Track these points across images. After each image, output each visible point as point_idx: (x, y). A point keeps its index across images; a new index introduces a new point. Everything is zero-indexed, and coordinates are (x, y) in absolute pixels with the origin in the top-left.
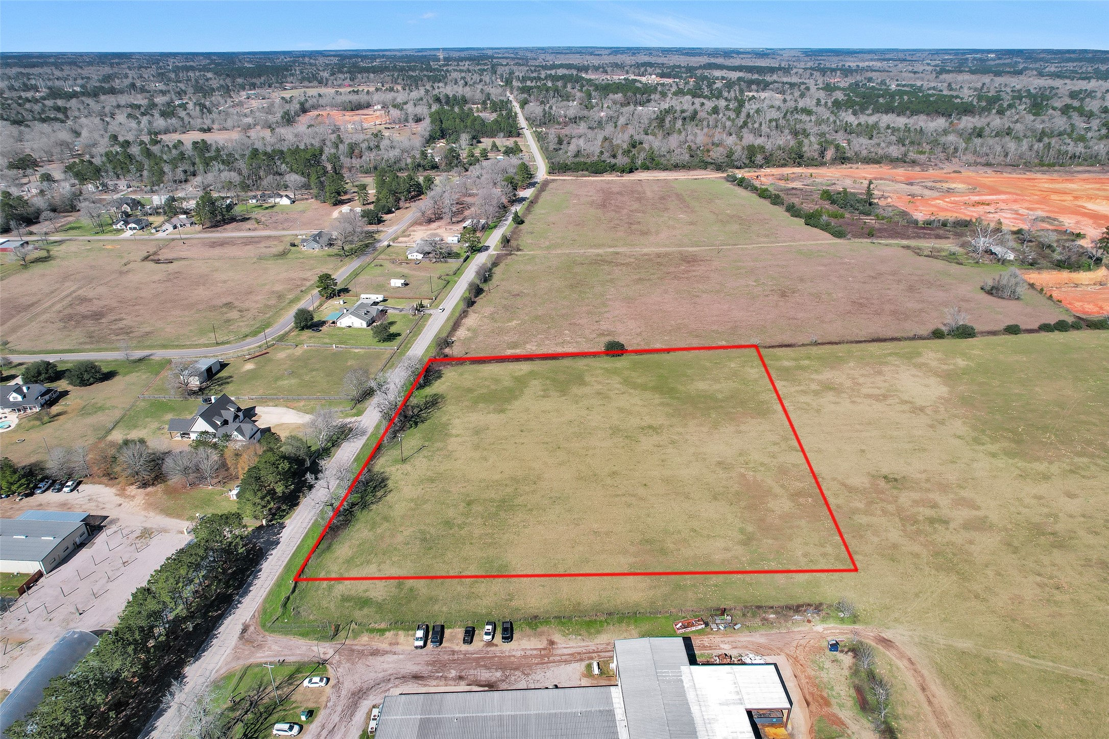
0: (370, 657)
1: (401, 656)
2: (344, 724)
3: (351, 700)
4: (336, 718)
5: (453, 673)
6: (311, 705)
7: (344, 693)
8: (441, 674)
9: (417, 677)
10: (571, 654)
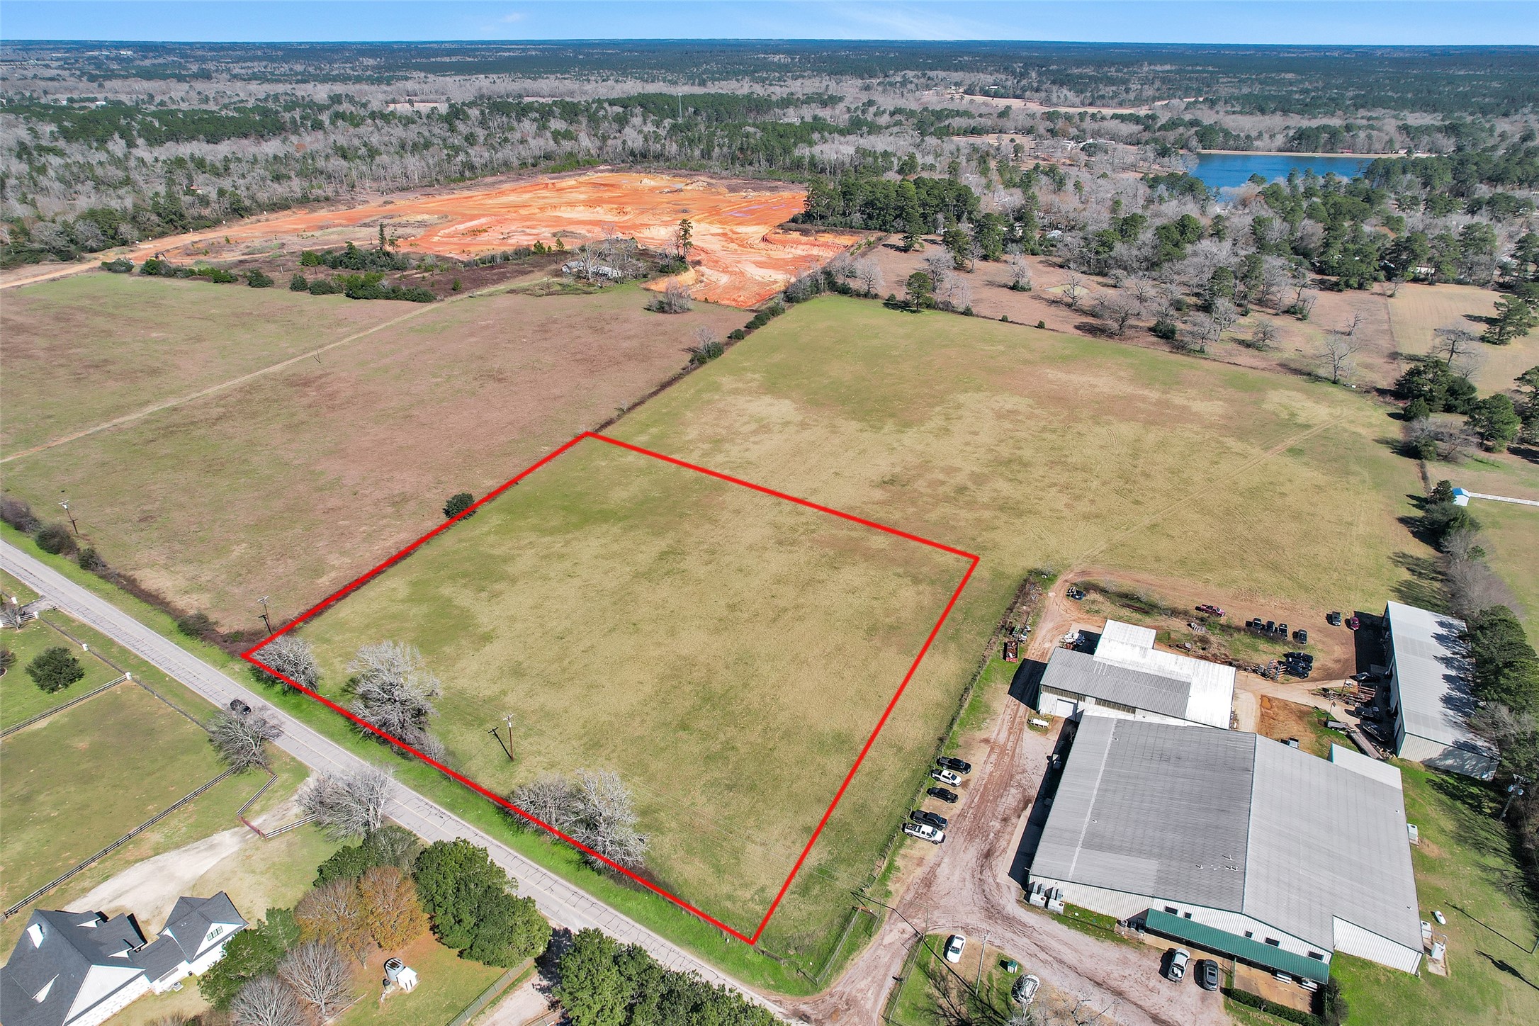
0: (933, 889)
1: (946, 860)
2: (1035, 934)
3: (999, 922)
4: (1023, 941)
5: (996, 825)
6: (992, 961)
7: (984, 926)
8: (992, 835)
9: (988, 855)
10: (1010, 734)
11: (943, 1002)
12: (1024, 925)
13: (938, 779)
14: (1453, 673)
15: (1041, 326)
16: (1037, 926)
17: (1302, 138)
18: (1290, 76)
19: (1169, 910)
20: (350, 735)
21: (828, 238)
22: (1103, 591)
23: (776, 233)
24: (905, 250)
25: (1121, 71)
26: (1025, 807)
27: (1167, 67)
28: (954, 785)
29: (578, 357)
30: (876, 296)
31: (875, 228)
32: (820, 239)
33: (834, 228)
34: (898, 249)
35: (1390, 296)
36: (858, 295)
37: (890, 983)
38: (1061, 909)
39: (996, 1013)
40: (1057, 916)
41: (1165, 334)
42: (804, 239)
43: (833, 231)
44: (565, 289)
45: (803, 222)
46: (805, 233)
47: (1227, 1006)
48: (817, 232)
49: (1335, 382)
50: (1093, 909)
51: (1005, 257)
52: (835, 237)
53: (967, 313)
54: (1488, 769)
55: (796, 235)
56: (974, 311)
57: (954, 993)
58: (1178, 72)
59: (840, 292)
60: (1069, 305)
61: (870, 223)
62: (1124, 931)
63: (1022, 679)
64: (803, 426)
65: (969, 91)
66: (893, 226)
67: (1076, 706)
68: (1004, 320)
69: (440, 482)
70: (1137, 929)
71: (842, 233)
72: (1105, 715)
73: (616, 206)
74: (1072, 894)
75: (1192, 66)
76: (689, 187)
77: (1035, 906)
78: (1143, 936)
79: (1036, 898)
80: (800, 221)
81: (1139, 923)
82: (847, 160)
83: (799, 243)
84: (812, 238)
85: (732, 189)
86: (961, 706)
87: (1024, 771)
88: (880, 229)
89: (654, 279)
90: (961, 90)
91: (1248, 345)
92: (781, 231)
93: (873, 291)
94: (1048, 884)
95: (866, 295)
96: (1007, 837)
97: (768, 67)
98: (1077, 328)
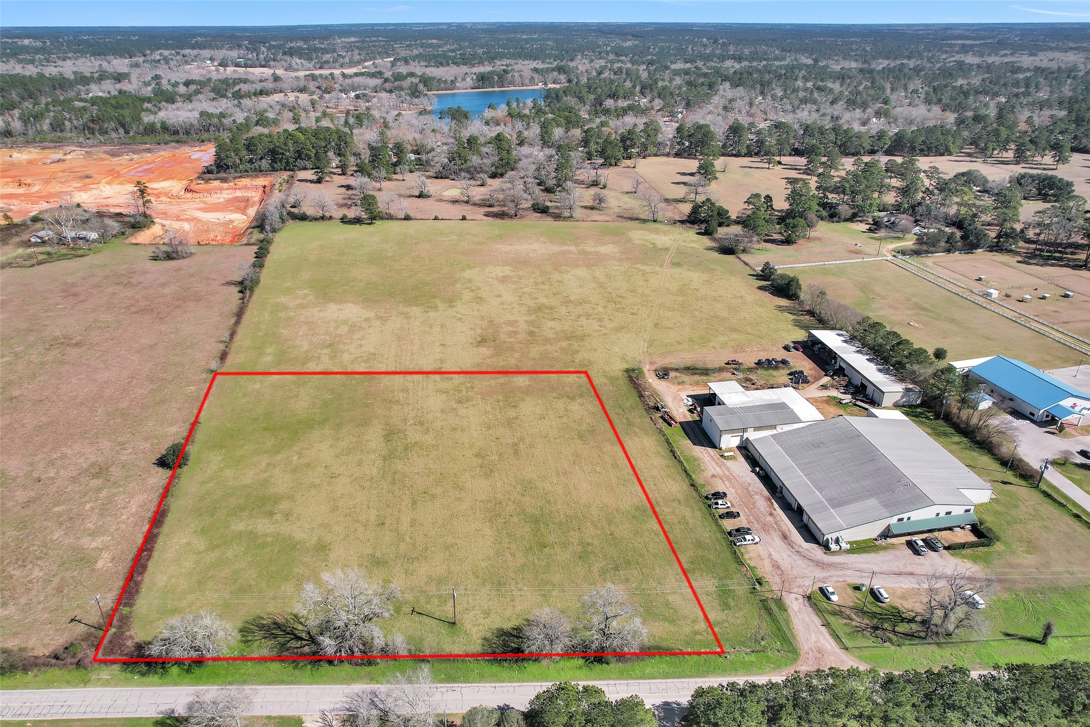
0: (782, 568)
1: (771, 550)
2: (850, 567)
3: (829, 568)
4: (849, 573)
5: (770, 519)
6: (850, 590)
8: (774, 525)
9: (784, 537)
10: (720, 467)
11: (854, 623)
12: (840, 564)
13: (718, 508)
14: (868, 357)
15: (464, 218)
16: (846, 561)
17: (483, 79)
18: (435, 41)
19: (901, 520)
20: (297, 672)
21: (246, 181)
22: (676, 370)
23: (198, 184)
24: (319, 181)
25: (323, 43)
26: (772, 503)
27: (353, 39)
28: (728, 507)
29: (133, 309)
30: (331, 218)
31: (281, 170)
32: (238, 183)
33: (245, 173)
34: (311, 182)
35: (634, 167)
36: (316, 219)
37: (823, 629)
38: (848, 546)
39: (880, 614)
40: (848, 552)
41: (541, 210)
42: (225, 185)
43: (248, 176)
44: (50, 257)
45: (218, 172)
46: (224, 180)
47: (952, 555)
48: (235, 178)
49: (655, 221)
50: (859, 539)
51: (395, 177)
52: (252, 180)
53: (407, 218)
54: (918, 398)
55: (217, 183)
56: (412, 215)
57: (854, 617)
58: (363, 42)
59: (299, 219)
60: (467, 202)
61: (275, 165)
62: (882, 542)
63: (691, 434)
64: (383, 319)
65: (223, 64)
66: (295, 166)
67: (742, 437)
68: (436, 218)
69: (122, 444)
70: (885, 539)
71: (257, 176)
72: (761, 436)
73: (10, 180)
74: (848, 536)
75: (369, 37)
76: (69, 157)
77: (834, 552)
78: (889, 540)
79: (833, 547)
80: (215, 172)
81: (886, 534)
82: (196, 122)
83: (222, 189)
84: (232, 184)
85: (114, 155)
86: (682, 462)
87: (750, 484)
88: (285, 170)
89: (132, 235)
90: (216, 64)
91: (592, 208)
92: (202, 182)
93: (327, 214)
94: (834, 536)
95: (323, 218)
96: (782, 523)
97: (25, 49)
98: (486, 215)
